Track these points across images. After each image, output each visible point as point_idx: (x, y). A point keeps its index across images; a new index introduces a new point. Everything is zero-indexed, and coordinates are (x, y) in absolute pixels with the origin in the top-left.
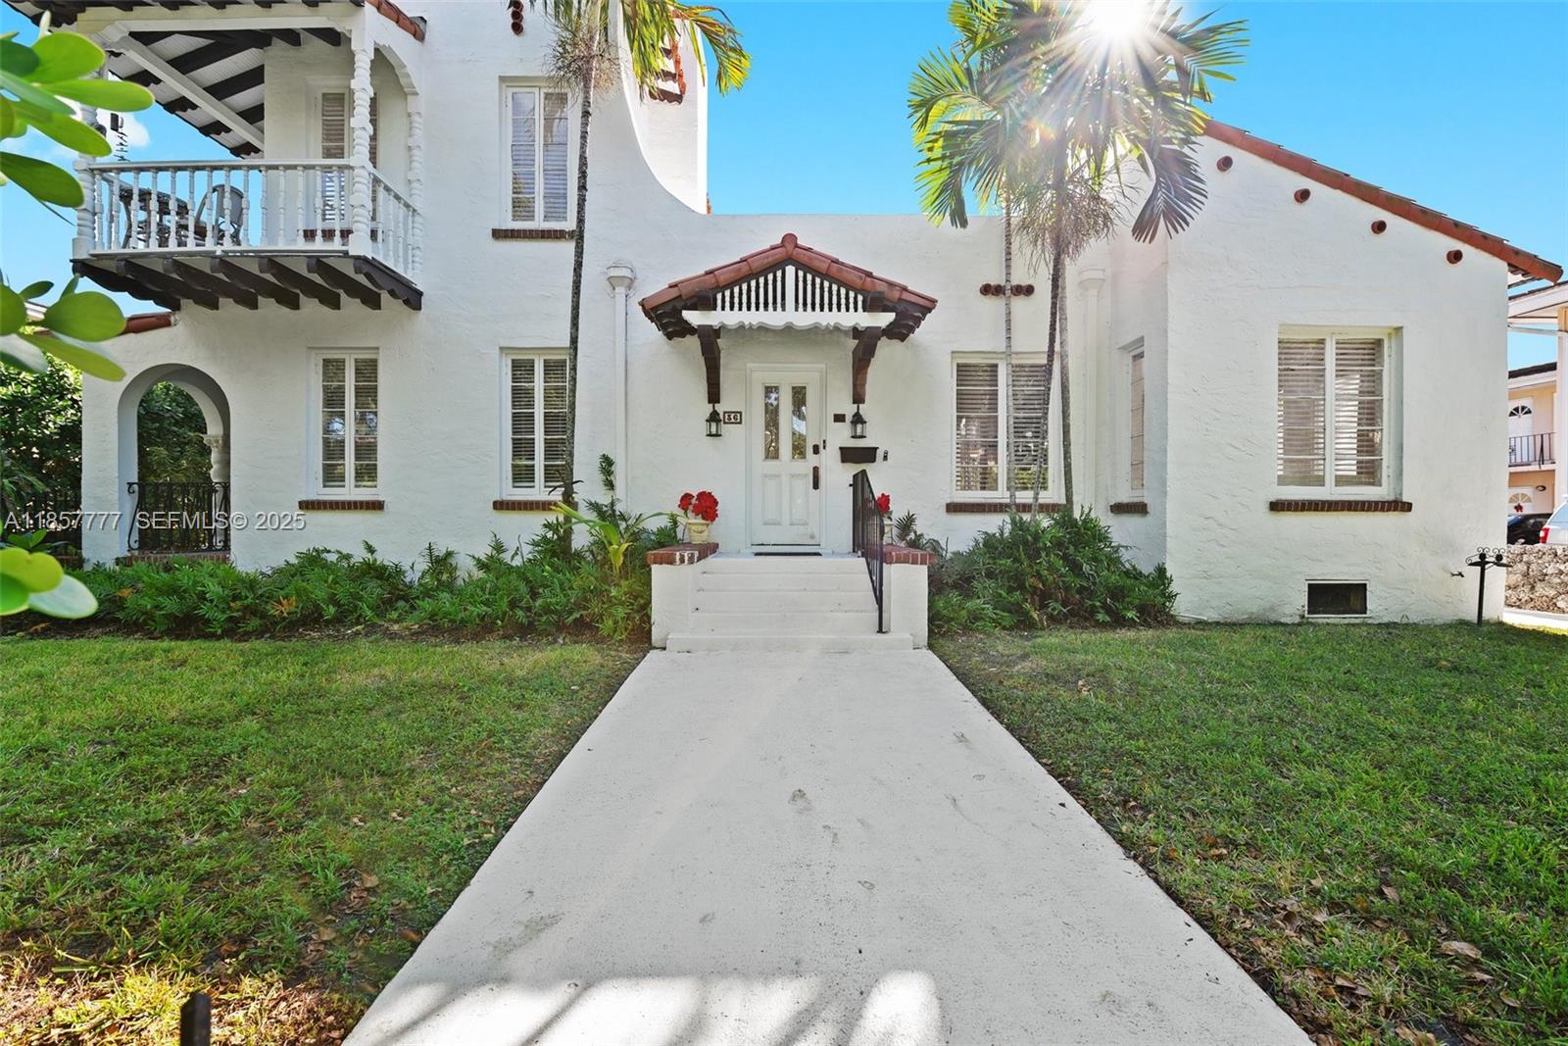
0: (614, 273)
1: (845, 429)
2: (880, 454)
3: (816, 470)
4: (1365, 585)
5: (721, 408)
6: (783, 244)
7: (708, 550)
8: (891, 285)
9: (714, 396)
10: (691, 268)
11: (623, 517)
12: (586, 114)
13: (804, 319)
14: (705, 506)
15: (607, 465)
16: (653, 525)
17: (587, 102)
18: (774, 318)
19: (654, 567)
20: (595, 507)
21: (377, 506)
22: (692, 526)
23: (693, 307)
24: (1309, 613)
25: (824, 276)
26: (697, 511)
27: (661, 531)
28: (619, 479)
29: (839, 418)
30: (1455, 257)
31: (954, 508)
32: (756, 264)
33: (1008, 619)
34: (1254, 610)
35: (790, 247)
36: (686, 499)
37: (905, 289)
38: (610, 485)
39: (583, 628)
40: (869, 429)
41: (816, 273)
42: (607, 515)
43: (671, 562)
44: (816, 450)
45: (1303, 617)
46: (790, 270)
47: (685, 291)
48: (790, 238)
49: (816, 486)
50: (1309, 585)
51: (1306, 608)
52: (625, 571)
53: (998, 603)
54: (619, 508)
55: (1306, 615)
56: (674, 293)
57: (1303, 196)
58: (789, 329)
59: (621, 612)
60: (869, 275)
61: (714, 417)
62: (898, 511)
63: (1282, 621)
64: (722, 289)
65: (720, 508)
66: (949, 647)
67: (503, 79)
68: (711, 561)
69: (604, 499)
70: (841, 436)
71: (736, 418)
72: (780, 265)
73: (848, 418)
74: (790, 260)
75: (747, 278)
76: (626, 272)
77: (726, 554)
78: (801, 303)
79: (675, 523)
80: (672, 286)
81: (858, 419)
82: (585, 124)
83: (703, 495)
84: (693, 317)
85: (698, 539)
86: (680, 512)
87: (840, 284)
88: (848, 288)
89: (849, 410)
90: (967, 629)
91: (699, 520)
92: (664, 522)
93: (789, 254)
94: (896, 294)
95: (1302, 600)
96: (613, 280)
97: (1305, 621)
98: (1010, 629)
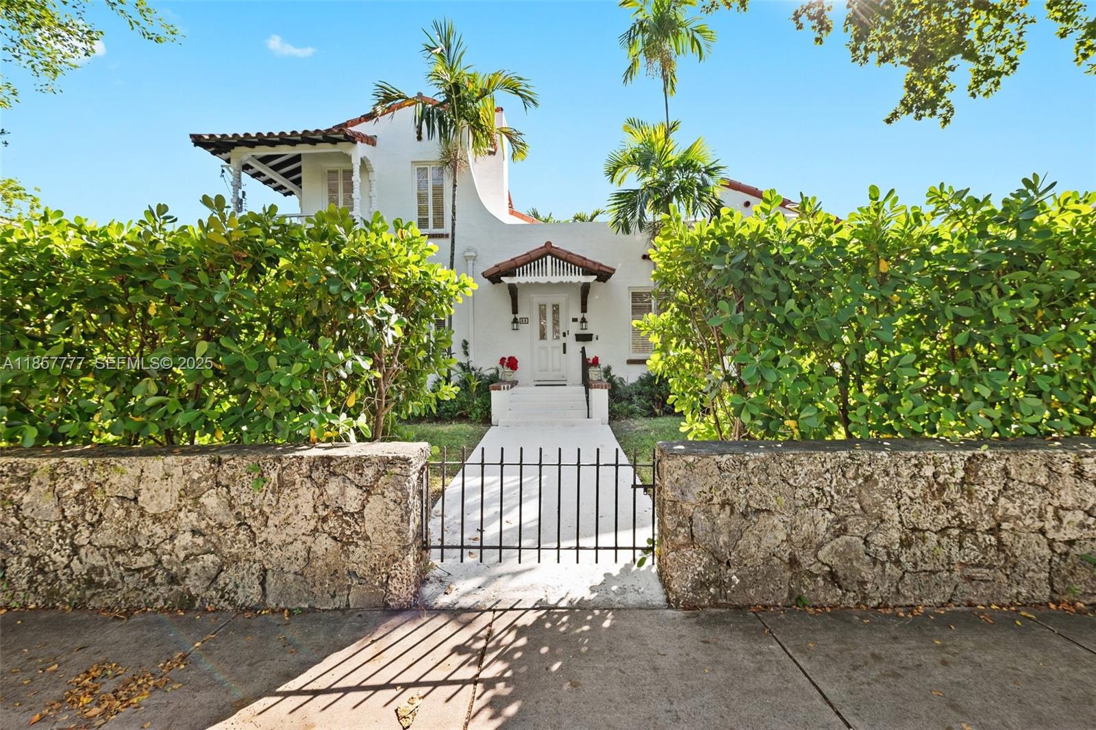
0: (467, 254)
1: (577, 324)
2: (594, 337)
3: (564, 345)
5: (518, 316)
6: (545, 246)
7: (514, 383)
8: (595, 263)
9: (515, 311)
10: (504, 257)
11: (473, 369)
12: (455, 186)
13: (555, 279)
14: (512, 363)
15: (465, 345)
16: (488, 373)
17: (455, 181)
18: (542, 279)
19: (492, 392)
20: (460, 364)
22: (505, 372)
23: (506, 275)
25: (564, 260)
26: (508, 365)
27: (491, 375)
28: (471, 350)
29: (575, 320)
31: (630, 362)
32: (534, 256)
33: (646, 412)
35: (548, 247)
36: (503, 360)
37: (601, 265)
38: (467, 354)
39: (463, 418)
40: (589, 325)
41: (560, 259)
42: (465, 368)
43: (500, 389)
44: (564, 335)
46: (549, 258)
47: (502, 268)
48: (548, 243)
49: (565, 352)
52: (479, 394)
53: (642, 406)
54: (471, 365)
56: (497, 270)
58: (549, 284)
59: (479, 411)
60: (585, 259)
61: (515, 321)
62: (603, 364)
64: (519, 267)
65: (519, 364)
66: (616, 423)
67: (413, 162)
68: (515, 388)
69: (464, 361)
70: (575, 329)
71: (526, 321)
72: (545, 255)
73: (579, 320)
74: (549, 253)
75: (530, 262)
76: (473, 254)
77: (522, 386)
78: (554, 273)
79: (498, 372)
80: (497, 266)
81: (584, 320)
82: (454, 191)
83: (510, 358)
84: (506, 280)
85: (509, 379)
86: (500, 367)
87: (572, 263)
88: (575, 265)
89: (579, 316)
90: (627, 417)
91: (509, 370)
92: (493, 371)
93: (548, 251)
94: (596, 268)
96: (466, 259)
98: (647, 417)
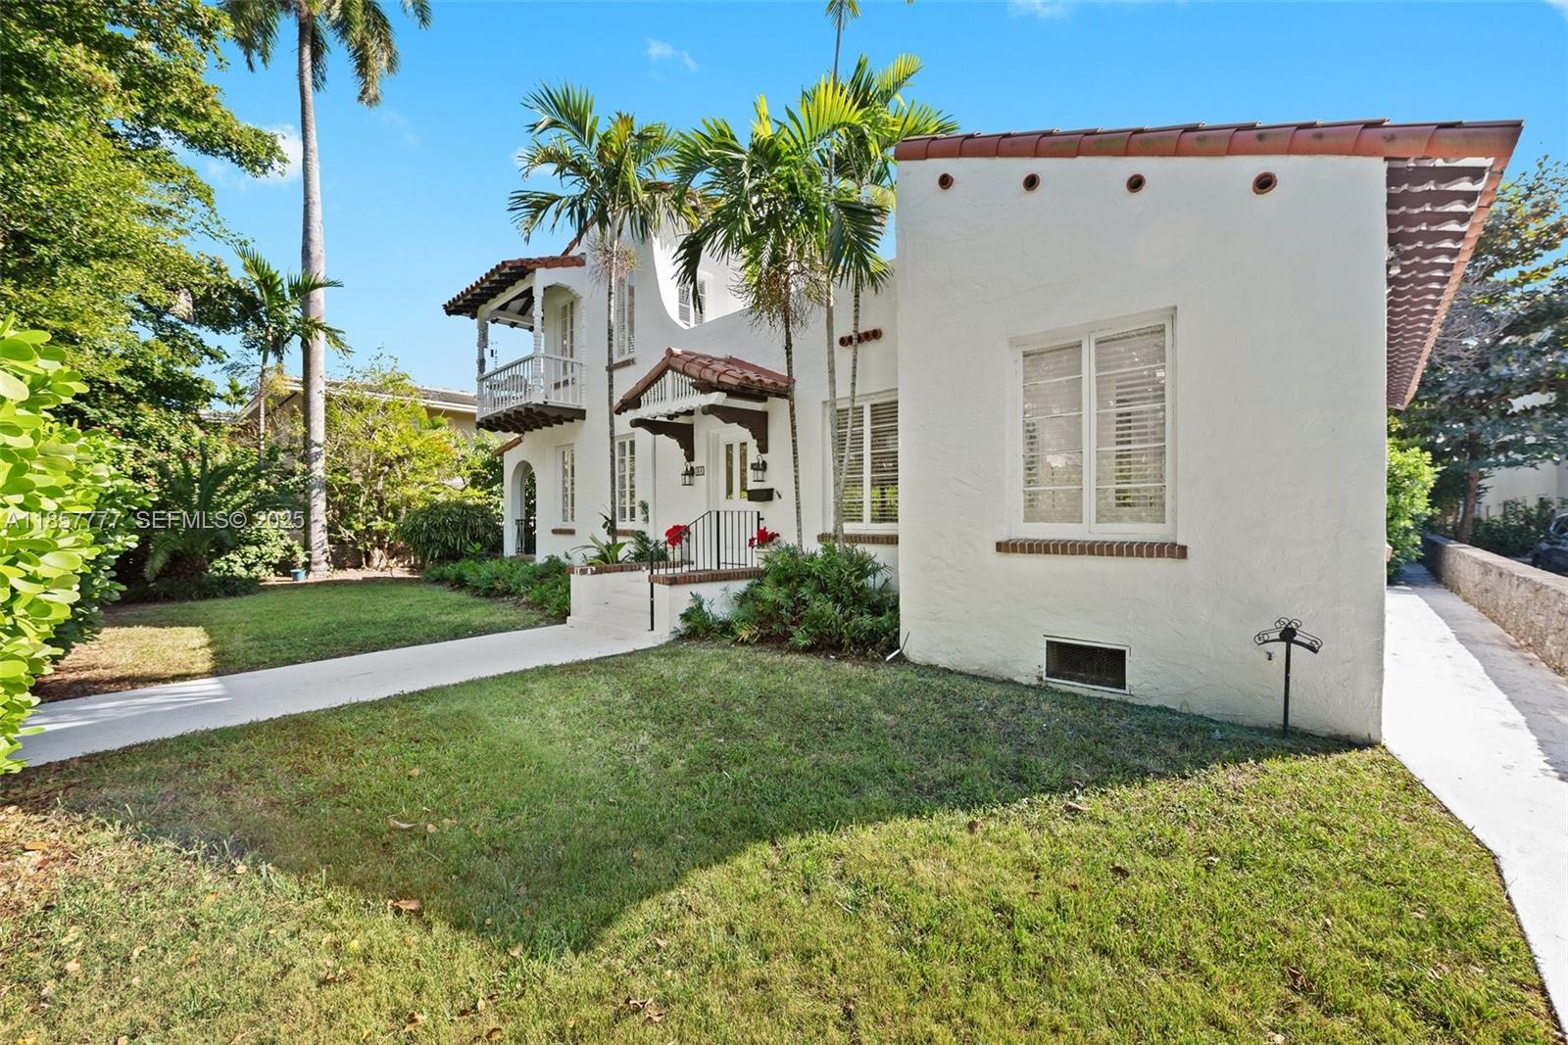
2: (775, 494)
4: (1123, 652)
5: (694, 464)
9: (690, 457)
13: (676, 405)
15: (643, 507)
18: (663, 408)
21: (571, 532)
24: (1047, 676)
25: (684, 373)
30: (1265, 183)
31: (822, 538)
32: (653, 374)
34: (985, 663)
35: (668, 357)
38: (646, 520)
40: (769, 474)
41: (681, 372)
45: (1041, 679)
46: (669, 374)
48: (669, 351)
50: (1048, 642)
51: (1044, 669)
55: (1045, 678)
57: (1031, 182)
60: (706, 366)
61: (688, 472)
63: (1016, 679)
64: (642, 394)
71: (701, 471)
72: (665, 370)
74: (669, 366)
75: (652, 384)
78: (675, 396)
93: (668, 362)
95: (1041, 658)
97: (1043, 684)
